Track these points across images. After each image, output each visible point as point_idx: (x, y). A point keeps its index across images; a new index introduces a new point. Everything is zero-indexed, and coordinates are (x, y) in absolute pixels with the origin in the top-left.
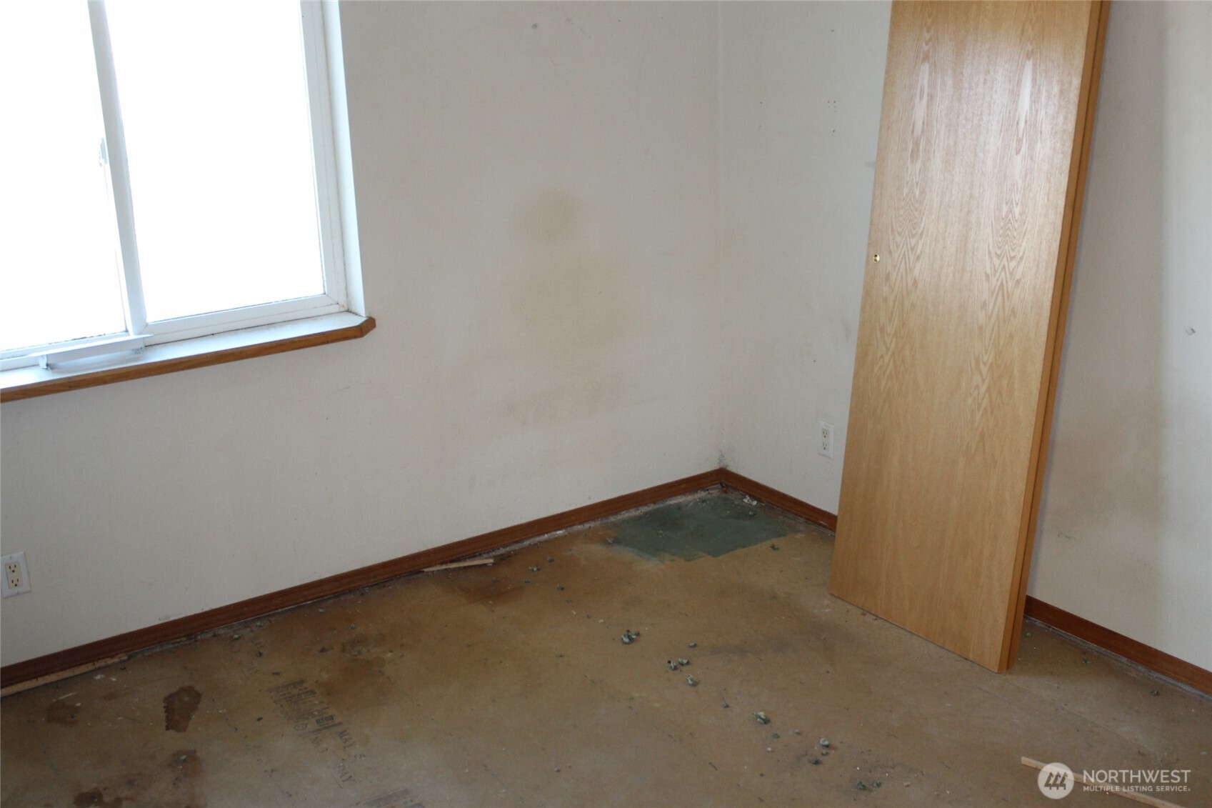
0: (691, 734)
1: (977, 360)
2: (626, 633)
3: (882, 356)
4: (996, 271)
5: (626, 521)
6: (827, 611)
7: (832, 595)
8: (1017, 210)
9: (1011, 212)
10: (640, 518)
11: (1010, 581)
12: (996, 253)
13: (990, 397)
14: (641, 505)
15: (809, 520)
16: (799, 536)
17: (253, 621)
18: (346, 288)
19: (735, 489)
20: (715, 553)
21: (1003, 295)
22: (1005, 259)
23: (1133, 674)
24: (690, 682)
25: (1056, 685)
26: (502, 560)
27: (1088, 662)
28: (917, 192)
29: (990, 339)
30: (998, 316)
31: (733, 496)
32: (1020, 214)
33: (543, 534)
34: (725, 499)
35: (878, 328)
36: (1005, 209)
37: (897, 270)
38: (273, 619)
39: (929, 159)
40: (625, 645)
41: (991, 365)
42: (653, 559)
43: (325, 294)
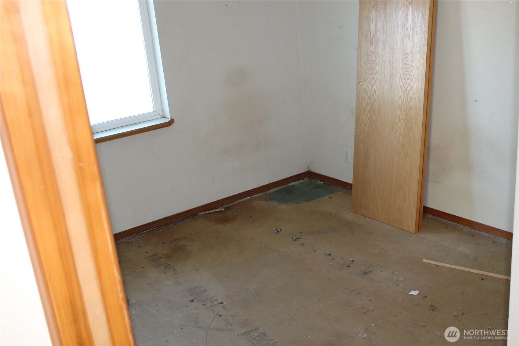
0: (302, 261)
1: (399, 118)
2: (276, 229)
3: (365, 120)
4: (404, 84)
5: (274, 192)
6: (351, 217)
7: (352, 212)
8: (410, 61)
9: (407, 61)
10: (278, 191)
11: (416, 198)
12: (403, 78)
13: (405, 131)
14: (278, 186)
15: (343, 187)
16: (339, 193)
17: (135, 236)
18: (162, 109)
19: (314, 178)
20: (308, 201)
21: (407, 93)
22: (407, 79)
23: (465, 231)
24: (301, 244)
25: (436, 236)
26: (227, 209)
27: (448, 228)
28: (373, 57)
29: (403, 109)
30: (405, 100)
31: (314, 181)
32: (411, 62)
33: (242, 199)
34: (311, 182)
35: (363, 110)
36: (405, 61)
37: (368, 87)
38: (143, 235)
39: (377, 45)
40: (276, 234)
41: (404, 119)
42: (285, 204)
43: (154, 111)
